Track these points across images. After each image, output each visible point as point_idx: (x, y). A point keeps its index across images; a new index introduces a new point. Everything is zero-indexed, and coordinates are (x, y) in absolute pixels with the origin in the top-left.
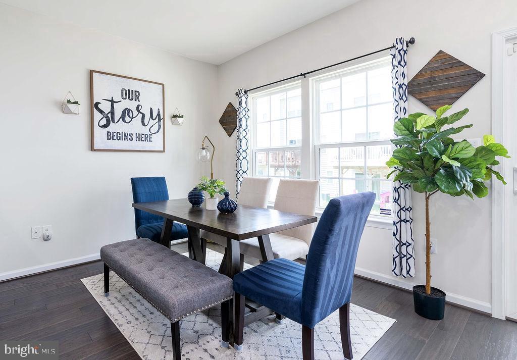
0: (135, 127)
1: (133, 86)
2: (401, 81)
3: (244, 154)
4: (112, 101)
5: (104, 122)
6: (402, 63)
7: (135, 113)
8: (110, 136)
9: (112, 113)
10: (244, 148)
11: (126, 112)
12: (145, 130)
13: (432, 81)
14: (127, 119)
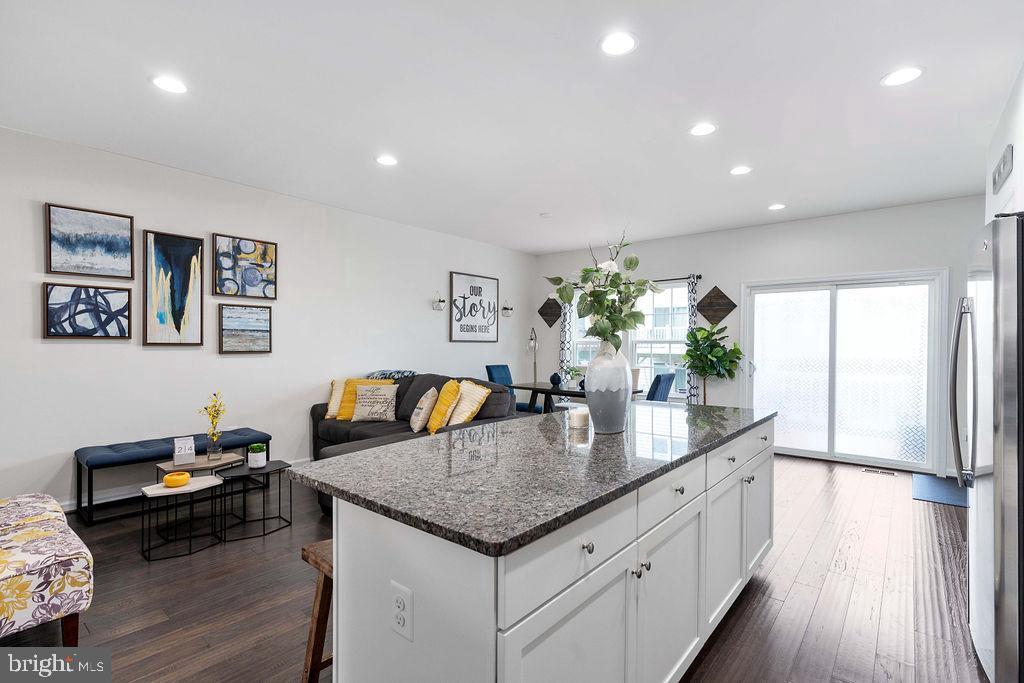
0: (478, 320)
1: (478, 282)
2: (693, 303)
3: (568, 345)
4: (464, 298)
5: (458, 317)
6: (693, 291)
7: (479, 307)
8: (462, 329)
9: (464, 307)
10: (568, 339)
11: (473, 306)
12: (484, 322)
13: (711, 304)
14: (473, 313)
